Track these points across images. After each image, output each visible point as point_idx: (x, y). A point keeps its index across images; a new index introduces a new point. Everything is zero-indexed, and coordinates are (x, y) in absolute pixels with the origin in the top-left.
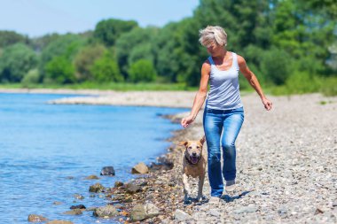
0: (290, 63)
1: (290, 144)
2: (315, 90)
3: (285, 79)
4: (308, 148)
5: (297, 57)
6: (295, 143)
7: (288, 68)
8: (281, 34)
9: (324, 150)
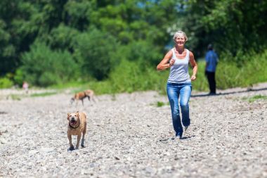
0: (114, 50)
1: (115, 161)
2: (149, 87)
3: (109, 71)
4: (140, 166)
5: (125, 42)
6: (122, 160)
7: (113, 56)
8: (102, 9)
9: (160, 169)
